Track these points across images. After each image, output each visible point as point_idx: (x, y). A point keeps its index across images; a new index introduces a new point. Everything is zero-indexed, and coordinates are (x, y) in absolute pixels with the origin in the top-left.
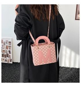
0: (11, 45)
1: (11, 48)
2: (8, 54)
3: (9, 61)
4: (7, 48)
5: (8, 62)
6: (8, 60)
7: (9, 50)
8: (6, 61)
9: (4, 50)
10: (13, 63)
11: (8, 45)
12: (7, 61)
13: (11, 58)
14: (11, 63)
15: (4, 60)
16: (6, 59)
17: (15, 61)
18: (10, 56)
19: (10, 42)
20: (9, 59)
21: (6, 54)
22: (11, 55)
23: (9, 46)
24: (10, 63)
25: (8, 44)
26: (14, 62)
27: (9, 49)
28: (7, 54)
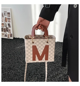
0: (10, 17)
1: (11, 20)
2: (8, 28)
3: (10, 36)
4: (6, 20)
8: (6, 36)
9: (3, 23)
10: (14, 38)
11: (7, 17)
12: (7, 36)
14: (12, 38)
15: (4, 35)
16: (6, 34)
18: (10, 30)
19: (9, 13)
20: (9, 34)
21: (6, 28)
22: (11, 29)
23: (8, 18)
24: (10, 38)
25: (7, 15)
27: (9, 22)
28: (7, 28)
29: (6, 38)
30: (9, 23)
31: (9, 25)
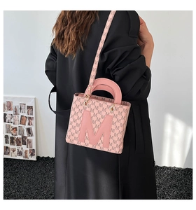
0: (32, 114)
1: (34, 122)
2: (25, 137)
4: (23, 122)
5: (26, 157)
6: (26, 152)
7: (27, 126)
8: (20, 153)
10: (38, 158)
11: (25, 115)
12: (24, 154)
13: (34, 147)
14: (34, 159)
16: (20, 149)
17: (44, 154)
18: (30, 142)
19: (30, 108)
20: (28, 149)
21: (21, 136)
22: (33, 139)
23: (27, 116)
24: (30, 159)
26: (41, 156)
27: (29, 124)
29: (21, 158)
30: (29, 127)
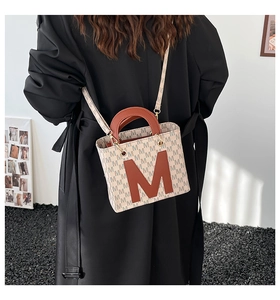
0: (26, 143)
1: (29, 154)
2: (18, 176)
3: (22, 200)
4: (14, 153)
5: (18, 204)
6: (18, 197)
7: (20, 160)
8: (10, 198)
10: (36, 206)
13: (30, 191)
14: (30, 206)
17: (43, 200)
18: (24, 182)
20: (22, 193)
21: (11, 174)
22: (28, 178)
23: (20, 145)
24: (24, 206)
26: (41, 203)
28: (15, 176)
29: (12, 205)
30: (22, 161)
31: (22, 166)
